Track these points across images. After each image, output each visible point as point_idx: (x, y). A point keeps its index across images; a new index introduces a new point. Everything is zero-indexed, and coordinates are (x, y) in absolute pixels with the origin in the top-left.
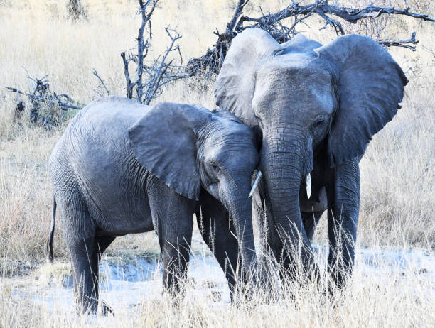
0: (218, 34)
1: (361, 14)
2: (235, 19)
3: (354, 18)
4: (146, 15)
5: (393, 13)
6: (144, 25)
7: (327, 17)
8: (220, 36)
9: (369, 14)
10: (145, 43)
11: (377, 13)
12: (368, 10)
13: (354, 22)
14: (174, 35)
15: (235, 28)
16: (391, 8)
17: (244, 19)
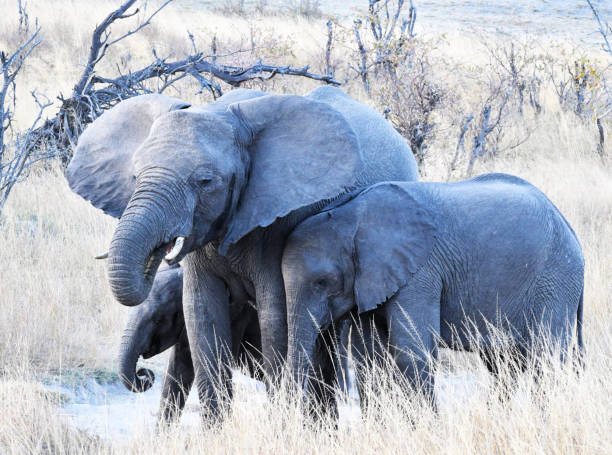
0: (62, 99)
1: (247, 75)
2: (85, 80)
3: (238, 79)
4: (9, 74)
5: (288, 73)
6: (5, 89)
7: (202, 77)
8: (64, 102)
9: (258, 75)
10: (6, 111)
11: (269, 74)
12: (255, 70)
13: (237, 84)
14: (43, 101)
15: (84, 91)
16: (285, 66)
17: (96, 80)
